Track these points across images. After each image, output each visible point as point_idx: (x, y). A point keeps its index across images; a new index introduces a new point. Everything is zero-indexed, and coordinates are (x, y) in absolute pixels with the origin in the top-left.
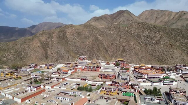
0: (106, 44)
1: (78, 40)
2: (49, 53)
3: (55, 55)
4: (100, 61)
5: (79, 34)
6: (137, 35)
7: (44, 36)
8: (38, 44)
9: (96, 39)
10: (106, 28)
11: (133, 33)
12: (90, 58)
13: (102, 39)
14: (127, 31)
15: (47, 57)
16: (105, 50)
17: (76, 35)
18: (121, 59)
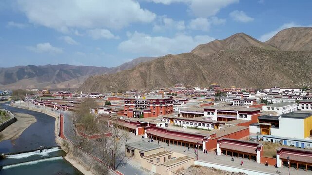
0: (205, 72)
1: (176, 69)
2: (147, 81)
3: (153, 83)
4: (195, 87)
5: (177, 64)
6: (241, 61)
7: (143, 67)
8: (138, 74)
9: (194, 67)
10: (211, 56)
11: (236, 59)
12: (185, 85)
13: (201, 67)
14: (230, 57)
15: (145, 86)
16: (202, 78)
17: (173, 64)
18: (215, 84)
